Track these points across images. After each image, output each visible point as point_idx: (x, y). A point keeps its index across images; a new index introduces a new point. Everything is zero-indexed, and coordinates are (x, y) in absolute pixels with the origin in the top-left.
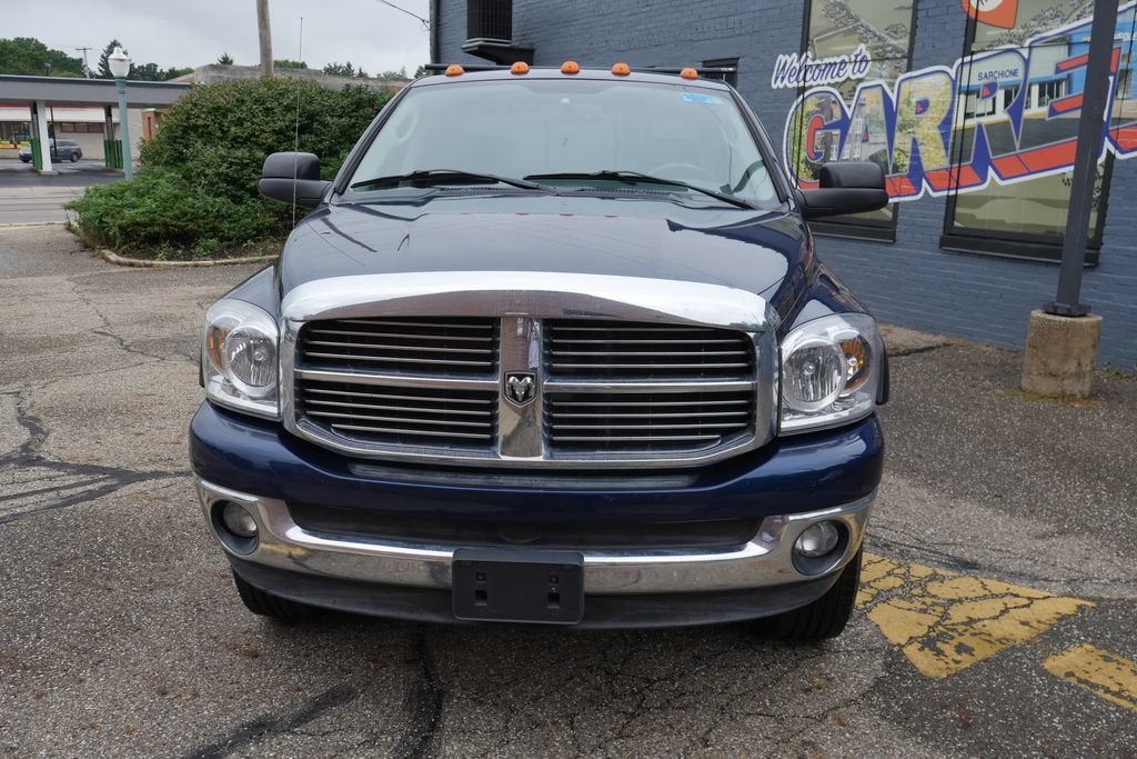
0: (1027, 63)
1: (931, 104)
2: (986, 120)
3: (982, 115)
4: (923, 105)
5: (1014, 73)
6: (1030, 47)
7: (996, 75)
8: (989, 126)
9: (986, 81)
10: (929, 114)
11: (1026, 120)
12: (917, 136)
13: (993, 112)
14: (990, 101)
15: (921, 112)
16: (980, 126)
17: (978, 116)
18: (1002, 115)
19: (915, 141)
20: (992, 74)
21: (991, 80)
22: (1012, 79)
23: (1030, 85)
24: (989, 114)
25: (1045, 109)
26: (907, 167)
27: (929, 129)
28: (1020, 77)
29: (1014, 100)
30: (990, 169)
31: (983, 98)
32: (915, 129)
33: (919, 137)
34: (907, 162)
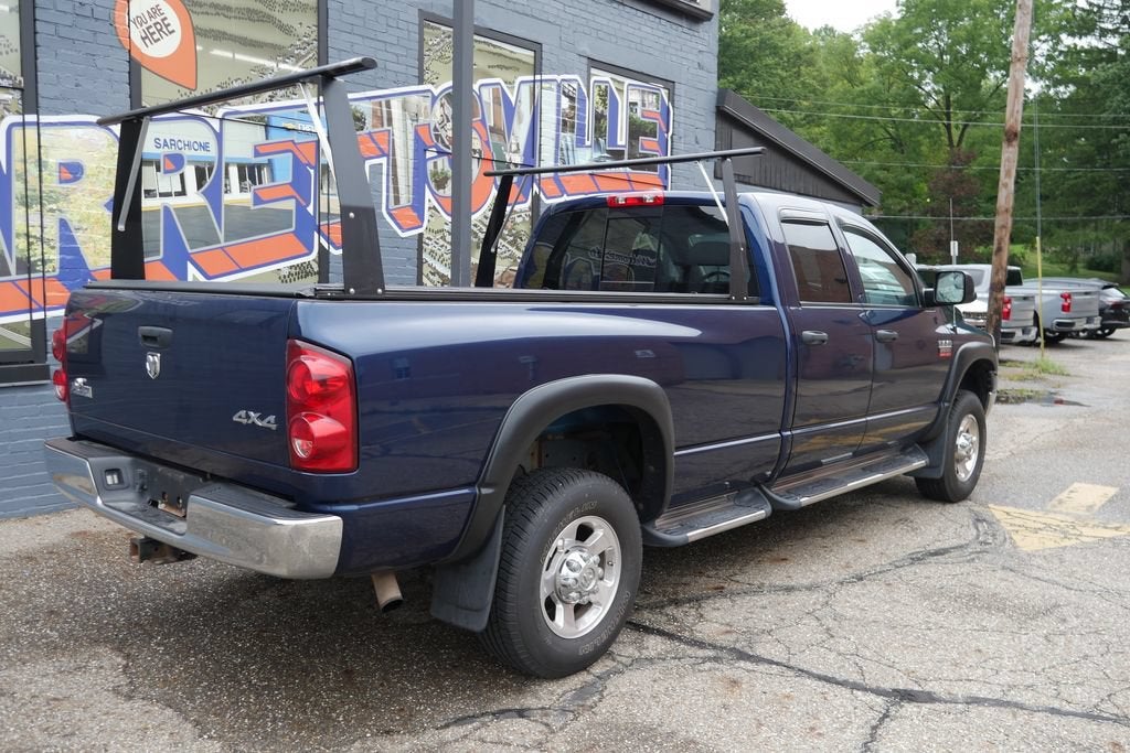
0: (219, 137)
1: (87, 171)
2: (173, 202)
3: (168, 195)
4: (73, 171)
5: (204, 147)
6: (222, 120)
7: (181, 145)
8: (182, 211)
9: (166, 150)
10: (84, 184)
11: (226, 206)
12: (67, 217)
13: (183, 193)
14: (176, 178)
15: (67, 181)
16: (166, 209)
17: (162, 195)
18: (195, 198)
19: (63, 224)
20: (173, 143)
21: (173, 150)
22: (201, 153)
23: (227, 165)
24: (178, 194)
25: (248, 197)
26: (57, 264)
27: (88, 207)
28: (213, 153)
29: (209, 181)
30: (190, 266)
31: (166, 172)
32: (62, 205)
33: (73, 219)
34: (54, 256)
